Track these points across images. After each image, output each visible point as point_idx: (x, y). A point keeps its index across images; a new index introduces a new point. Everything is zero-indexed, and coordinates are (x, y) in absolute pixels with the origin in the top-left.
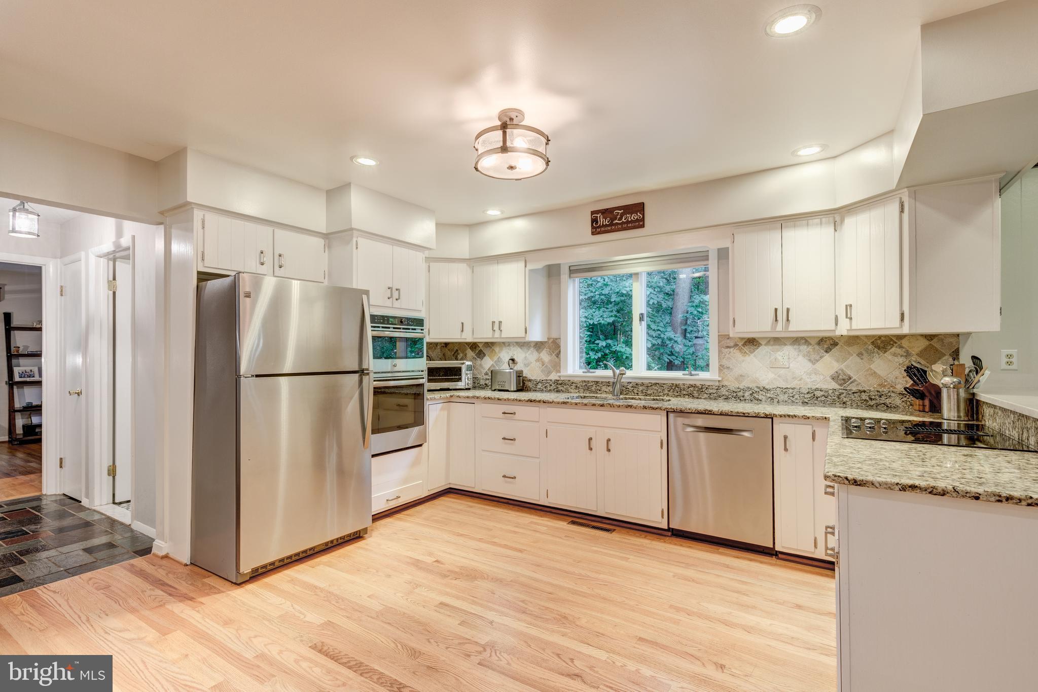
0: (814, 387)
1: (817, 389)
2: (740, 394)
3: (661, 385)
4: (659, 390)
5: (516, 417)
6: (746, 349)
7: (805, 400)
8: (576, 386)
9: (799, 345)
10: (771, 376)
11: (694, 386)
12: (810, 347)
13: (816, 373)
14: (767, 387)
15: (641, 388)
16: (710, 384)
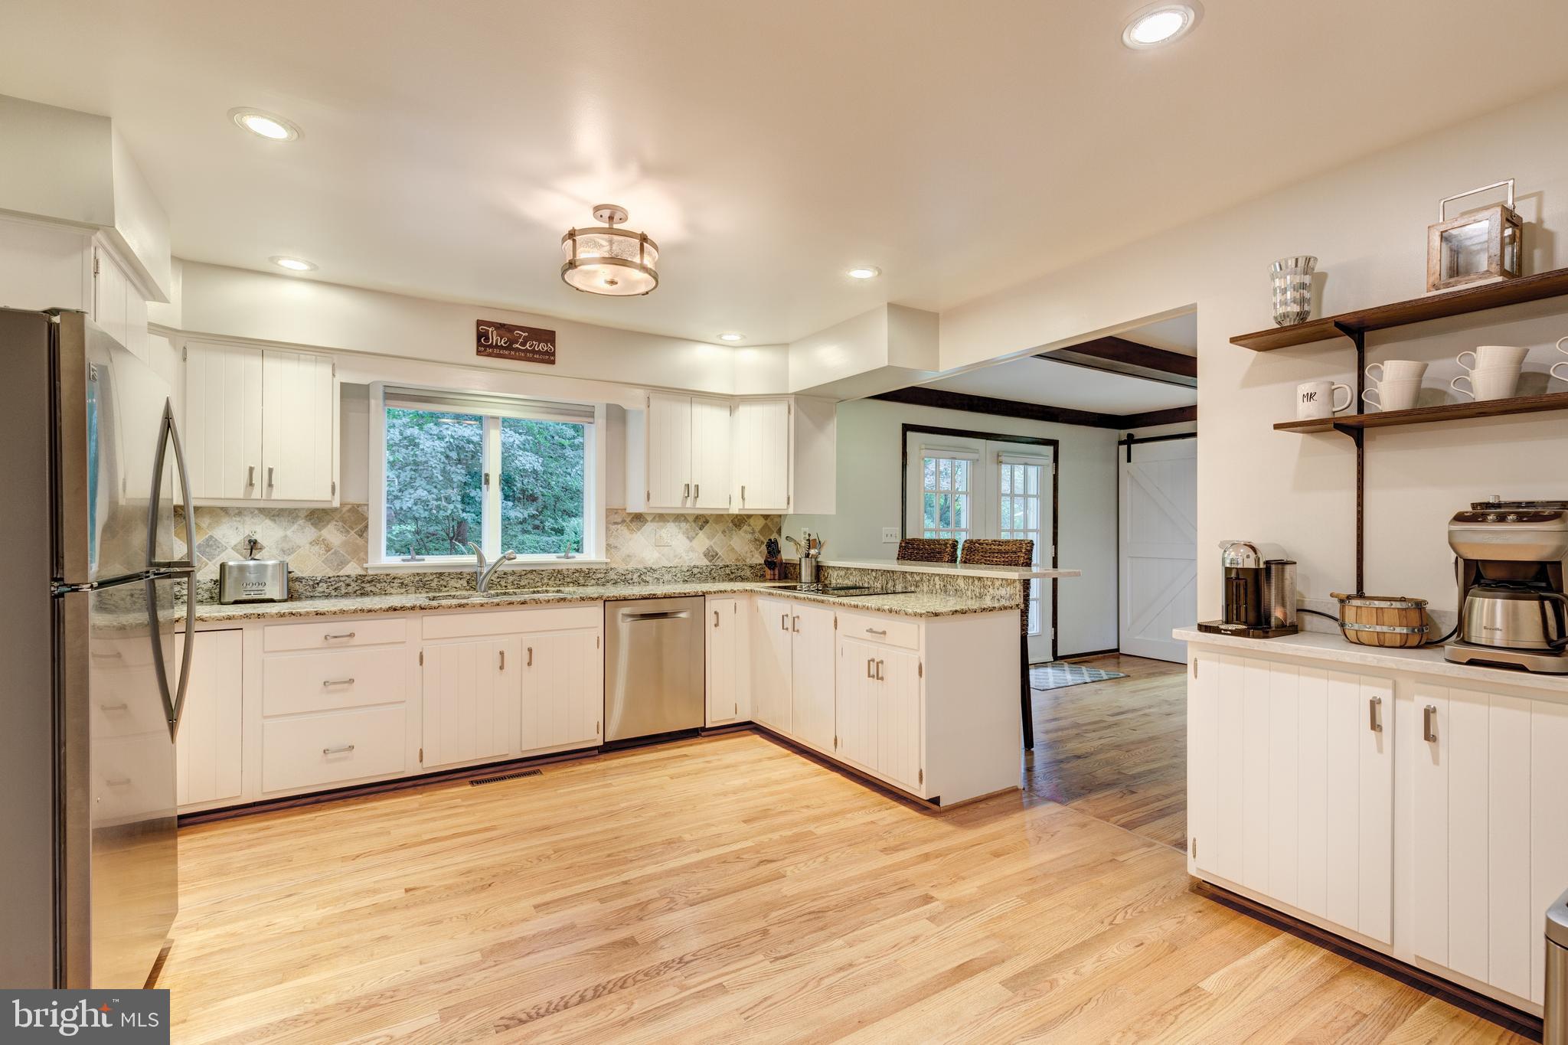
0: (692, 565)
1: (694, 567)
2: (629, 576)
3: (539, 573)
4: (537, 580)
5: (356, 640)
6: (633, 526)
7: (686, 579)
8: (402, 583)
9: (680, 522)
10: (656, 555)
11: (580, 571)
12: (688, 524)
13: (692, 550)
14: (654, 567)
15: (511, 578)
16: (597, 567)
